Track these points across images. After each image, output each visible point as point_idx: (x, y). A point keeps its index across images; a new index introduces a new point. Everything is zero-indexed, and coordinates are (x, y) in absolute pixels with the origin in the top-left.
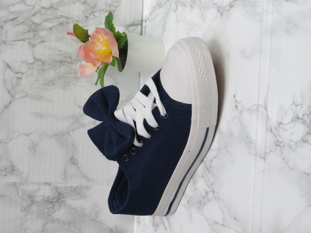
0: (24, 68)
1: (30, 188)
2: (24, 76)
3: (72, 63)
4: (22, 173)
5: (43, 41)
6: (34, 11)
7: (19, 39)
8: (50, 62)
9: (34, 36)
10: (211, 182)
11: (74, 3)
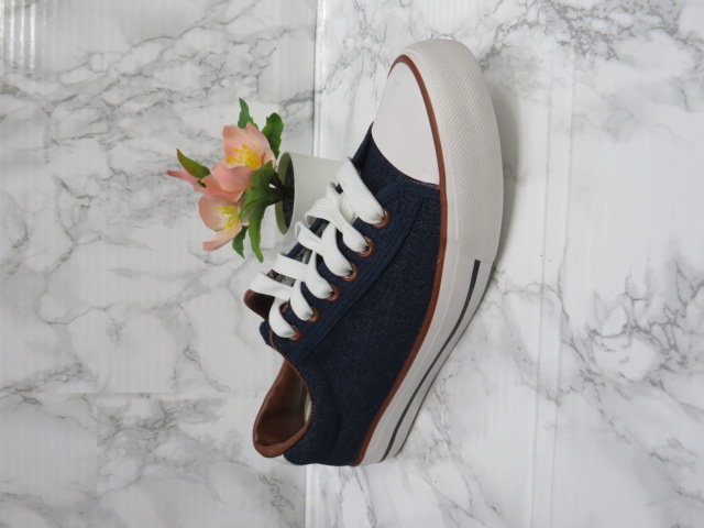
0: (93, 189)
1: (112, 404)
2: (94, 202)
4: (98, 376)
5: (127, 138)
6: (106, 82)
7: (82, 134)
8: (140, 176)
9: (110, 128)
10: (443, 424)
11: (182, 63)
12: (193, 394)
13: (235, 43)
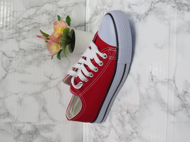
0: (13, 55)
1: (19, 126)
2: (14, 59)
3: (42, 50)
4: (14, 116)
5: (25, 38)
6: (18, 21)
7: (11, 37)
8: (29, 51)
9: (19, 35)
10: (135, 127)
11: (43, 14)
12: (45, 123)
13: (60, 8)
